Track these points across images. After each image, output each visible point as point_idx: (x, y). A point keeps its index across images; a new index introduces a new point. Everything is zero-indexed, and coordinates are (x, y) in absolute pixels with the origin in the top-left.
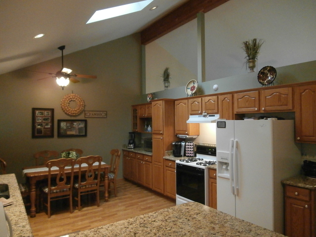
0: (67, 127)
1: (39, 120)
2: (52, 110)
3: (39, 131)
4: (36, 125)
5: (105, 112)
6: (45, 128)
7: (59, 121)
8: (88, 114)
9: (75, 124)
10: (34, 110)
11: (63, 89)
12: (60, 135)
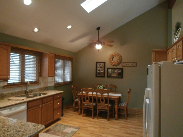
0: (112, 72)
1: (99, 68)
2: (104, 63)
3: (99, 74)
4: (97, 70)
5: (136, 63)
6: (101, 72)
7: (108, 69)
8: (124, 65)
9: (116, 70)
10: (97, 63)
11: (98, 51)
12: (108, 77)
